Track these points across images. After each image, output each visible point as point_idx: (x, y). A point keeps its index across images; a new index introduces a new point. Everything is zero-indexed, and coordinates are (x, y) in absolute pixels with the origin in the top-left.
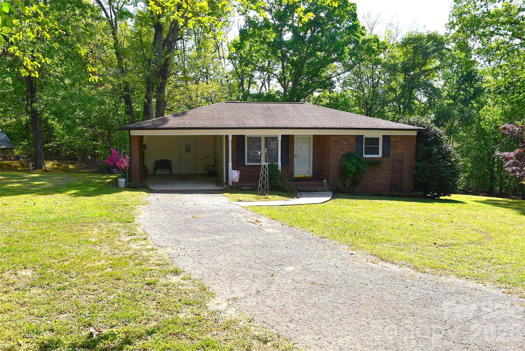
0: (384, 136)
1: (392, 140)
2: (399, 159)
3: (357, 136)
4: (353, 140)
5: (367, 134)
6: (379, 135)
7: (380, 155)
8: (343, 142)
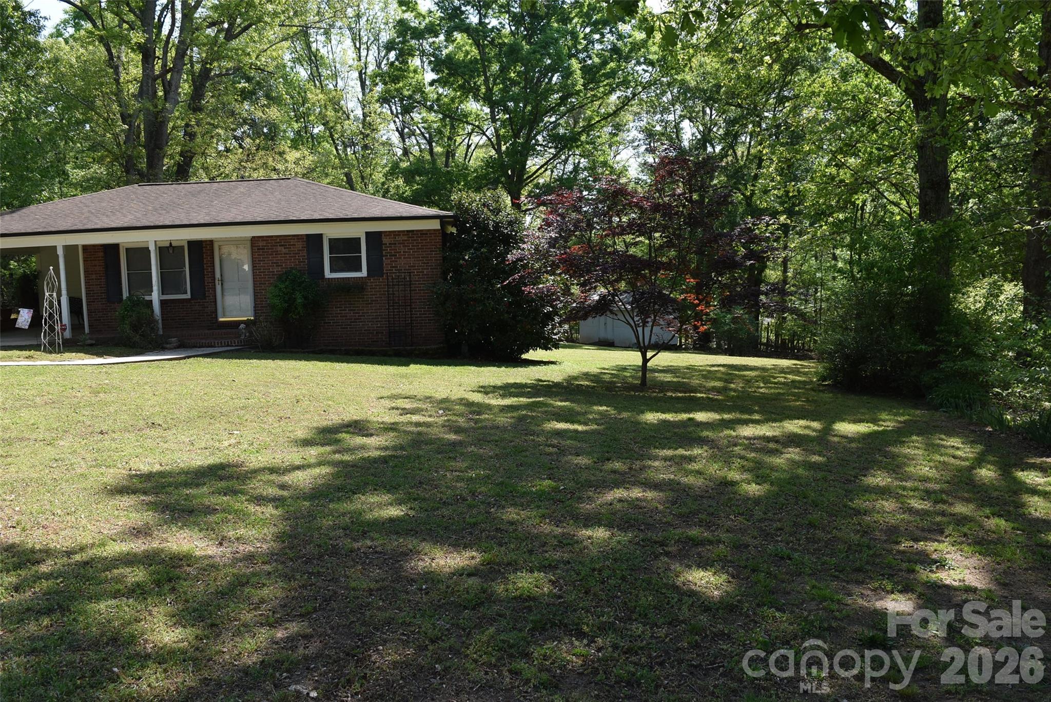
0: (368, 234)
1: (385, 240)
2: (405, 278)
3: (308, 236)
4: (300, 245)
5: (332, 232)
6: (357, 231)
7: (364, 273)
8: (279, 248)
